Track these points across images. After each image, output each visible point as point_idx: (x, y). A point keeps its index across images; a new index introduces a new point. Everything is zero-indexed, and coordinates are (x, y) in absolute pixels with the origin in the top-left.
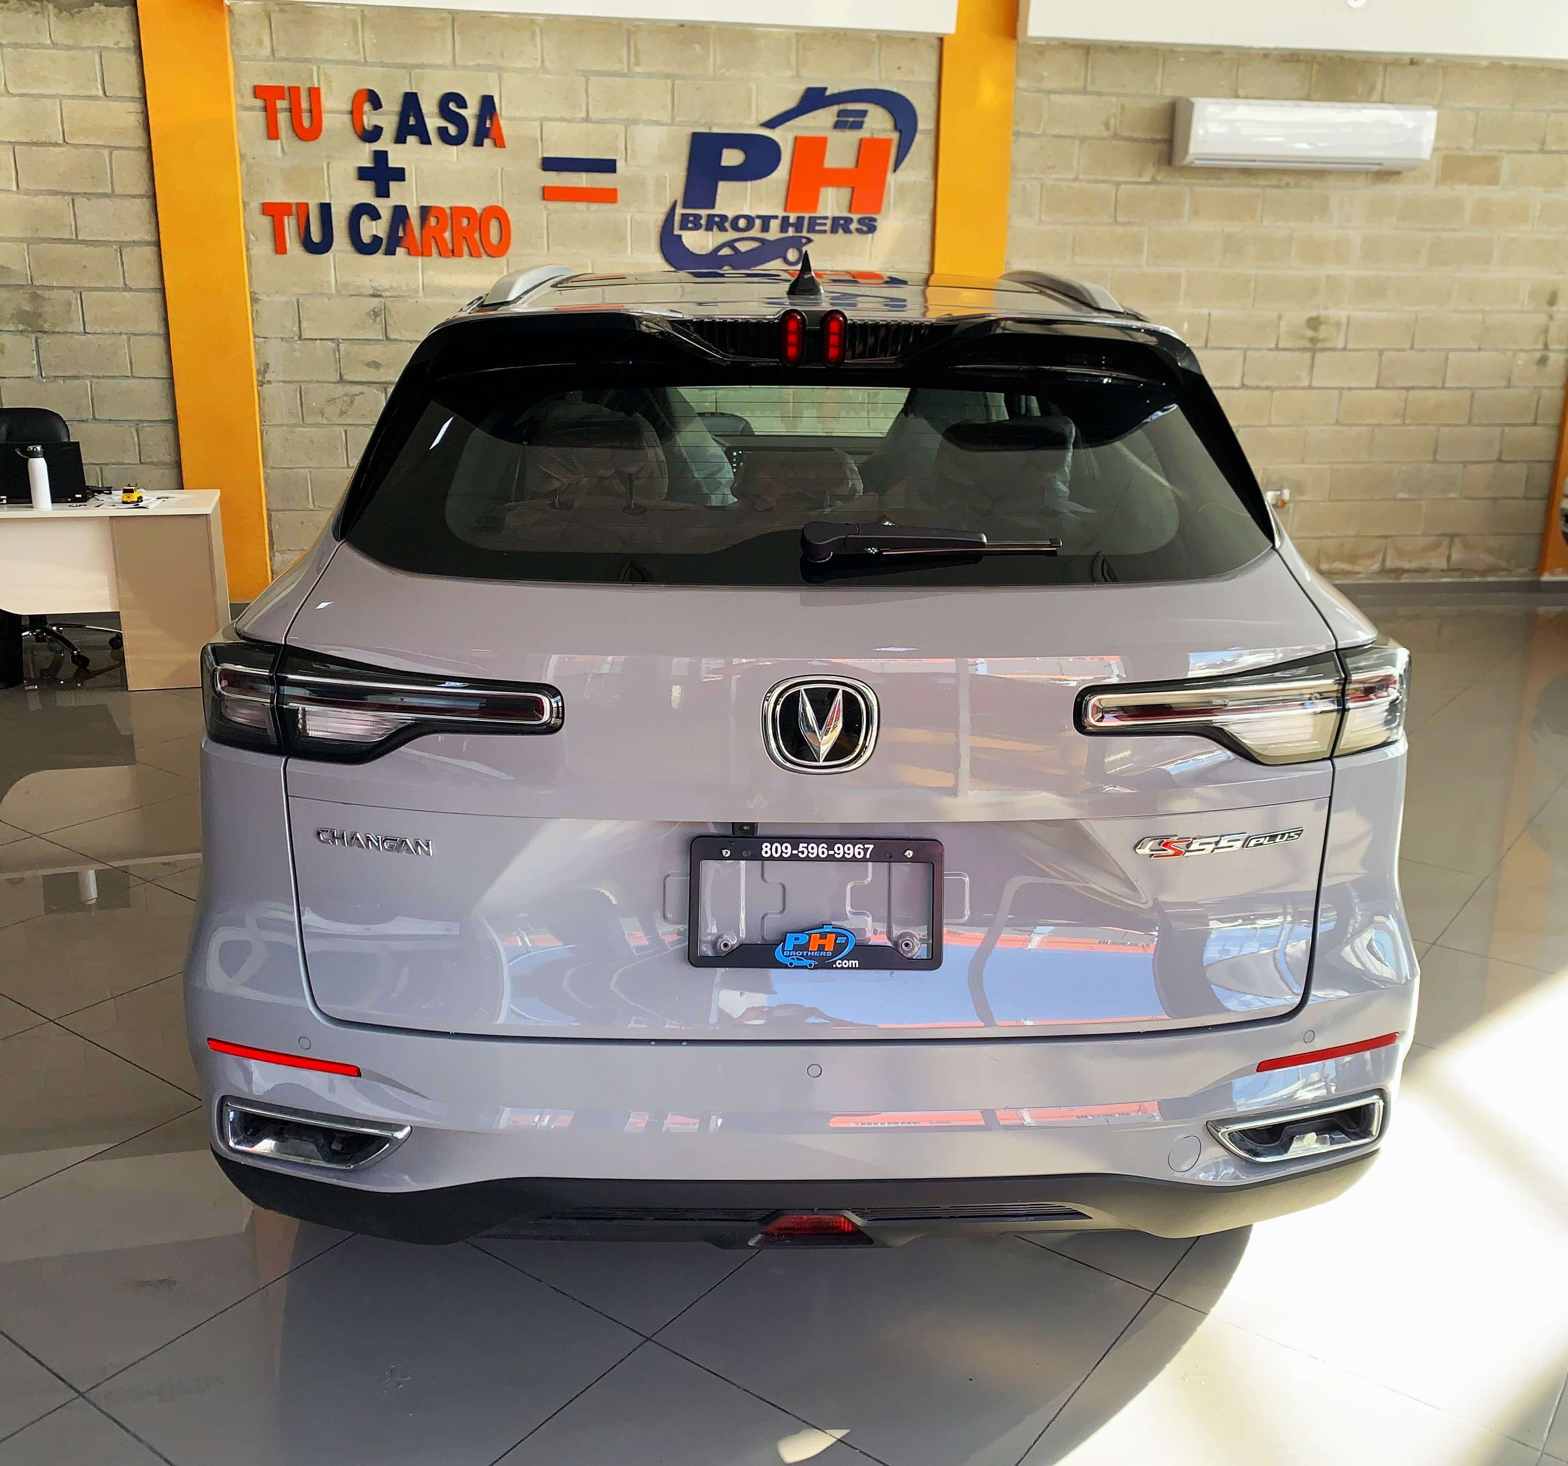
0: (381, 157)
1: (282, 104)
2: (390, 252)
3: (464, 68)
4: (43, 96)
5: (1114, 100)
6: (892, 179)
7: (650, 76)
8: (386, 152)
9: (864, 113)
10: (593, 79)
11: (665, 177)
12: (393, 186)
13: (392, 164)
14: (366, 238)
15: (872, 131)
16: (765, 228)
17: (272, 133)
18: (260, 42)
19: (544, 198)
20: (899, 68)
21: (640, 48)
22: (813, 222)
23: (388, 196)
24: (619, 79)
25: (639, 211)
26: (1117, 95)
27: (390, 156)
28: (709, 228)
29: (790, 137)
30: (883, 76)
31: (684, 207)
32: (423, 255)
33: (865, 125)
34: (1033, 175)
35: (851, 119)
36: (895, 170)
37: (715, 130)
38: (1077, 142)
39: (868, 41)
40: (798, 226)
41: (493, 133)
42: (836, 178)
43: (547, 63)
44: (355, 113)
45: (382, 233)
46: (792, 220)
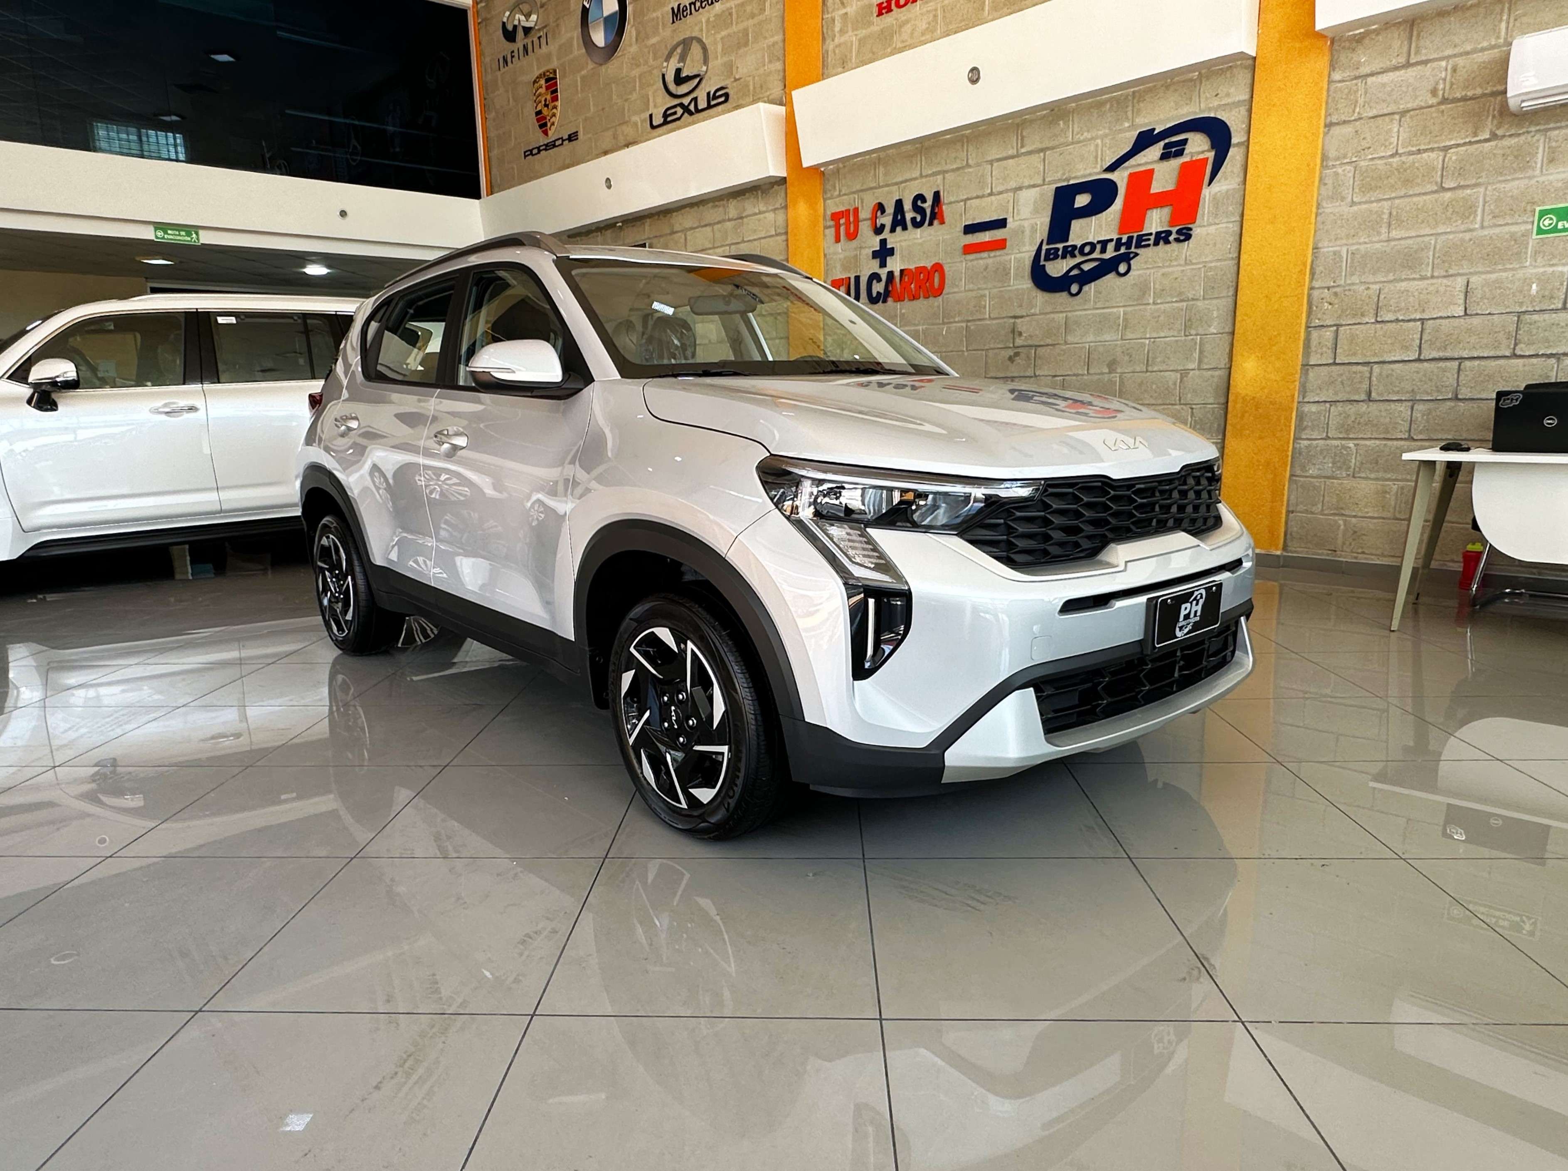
0: (883, 242)
1: (842, 221)
2: (885, 301)
3: (926, 176)
4: (755, 240)
5: (1443, 63)
6: (1207, 193)
7: (1030, 153)
8: (885, 240)
9: (1185, 142)
10: (995, 164)
11: (1037, 225)
12: (888, 259)
13: (888, 247)
14: (874, 295)
15: (1192, 154)
16: (1103, 251)
17: (838, 240)
18: (835, 187)
19: (965, 254)
20: (1216, 95)
21: (1024, 134)
22: (1140, 238)
23: (885, 266)
24: (1011, 161)
25: (1020, 252)
26: (1447, 58)
27: (888, 241)
28: (1064, 257)
29: (1126, 174)
30: (1202, 106)
31: (1048, 244)
32: (899, 301)
33: (1186, 152)
34: (1345, 161)
35: (1173, 150)
36: (1210, 184)
37: (1072, 182)
38: (1397, 117)
39: (1191, 80)
40: (1128, 244)
41: (937, 216)
42: (1161, 200)
43: (970, 162)
44: (874, 218)
45: (882, 291)
46: (1124, 241)
